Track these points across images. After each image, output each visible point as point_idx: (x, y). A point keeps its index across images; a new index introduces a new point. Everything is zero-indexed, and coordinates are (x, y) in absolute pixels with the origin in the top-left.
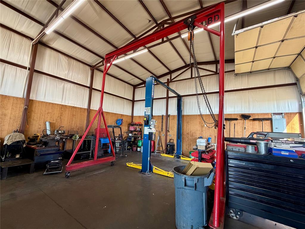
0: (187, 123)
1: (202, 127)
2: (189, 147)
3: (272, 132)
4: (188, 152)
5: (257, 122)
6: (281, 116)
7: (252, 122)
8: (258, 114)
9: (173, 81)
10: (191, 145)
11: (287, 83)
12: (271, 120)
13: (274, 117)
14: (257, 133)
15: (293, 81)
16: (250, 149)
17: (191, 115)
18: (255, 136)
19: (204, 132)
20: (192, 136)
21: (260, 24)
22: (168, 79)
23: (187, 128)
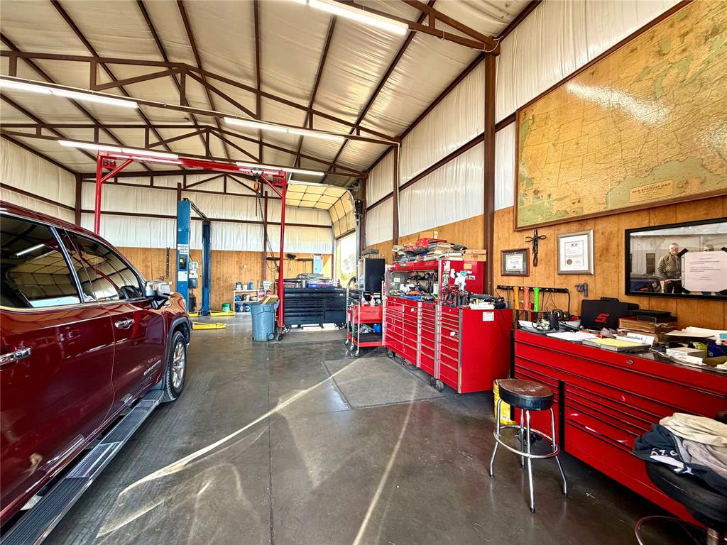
0: (217, 262)
1: (241, 268)
2: (220, 298)
3: (313, 273)
4: (219, 305)
5: (301, 262)
6: (319, 257)
7: (297, 262)
8: (303, 254)
9: (189, 188)
10: (223, 295)
11: (326, 225)
12: (312, 260)
13: (315, 258)
14: (302, 275)
15: (329, 224)
16: (298, 286)
17: (224, 251)
18: (300, 277)
19: (243, 275)
20: (225, 281)
21: (308, 183)
22: (179, 184)
23: (216, 270)
